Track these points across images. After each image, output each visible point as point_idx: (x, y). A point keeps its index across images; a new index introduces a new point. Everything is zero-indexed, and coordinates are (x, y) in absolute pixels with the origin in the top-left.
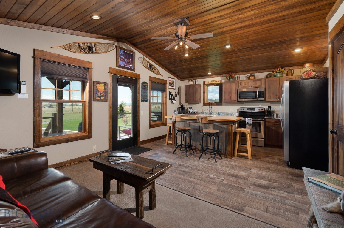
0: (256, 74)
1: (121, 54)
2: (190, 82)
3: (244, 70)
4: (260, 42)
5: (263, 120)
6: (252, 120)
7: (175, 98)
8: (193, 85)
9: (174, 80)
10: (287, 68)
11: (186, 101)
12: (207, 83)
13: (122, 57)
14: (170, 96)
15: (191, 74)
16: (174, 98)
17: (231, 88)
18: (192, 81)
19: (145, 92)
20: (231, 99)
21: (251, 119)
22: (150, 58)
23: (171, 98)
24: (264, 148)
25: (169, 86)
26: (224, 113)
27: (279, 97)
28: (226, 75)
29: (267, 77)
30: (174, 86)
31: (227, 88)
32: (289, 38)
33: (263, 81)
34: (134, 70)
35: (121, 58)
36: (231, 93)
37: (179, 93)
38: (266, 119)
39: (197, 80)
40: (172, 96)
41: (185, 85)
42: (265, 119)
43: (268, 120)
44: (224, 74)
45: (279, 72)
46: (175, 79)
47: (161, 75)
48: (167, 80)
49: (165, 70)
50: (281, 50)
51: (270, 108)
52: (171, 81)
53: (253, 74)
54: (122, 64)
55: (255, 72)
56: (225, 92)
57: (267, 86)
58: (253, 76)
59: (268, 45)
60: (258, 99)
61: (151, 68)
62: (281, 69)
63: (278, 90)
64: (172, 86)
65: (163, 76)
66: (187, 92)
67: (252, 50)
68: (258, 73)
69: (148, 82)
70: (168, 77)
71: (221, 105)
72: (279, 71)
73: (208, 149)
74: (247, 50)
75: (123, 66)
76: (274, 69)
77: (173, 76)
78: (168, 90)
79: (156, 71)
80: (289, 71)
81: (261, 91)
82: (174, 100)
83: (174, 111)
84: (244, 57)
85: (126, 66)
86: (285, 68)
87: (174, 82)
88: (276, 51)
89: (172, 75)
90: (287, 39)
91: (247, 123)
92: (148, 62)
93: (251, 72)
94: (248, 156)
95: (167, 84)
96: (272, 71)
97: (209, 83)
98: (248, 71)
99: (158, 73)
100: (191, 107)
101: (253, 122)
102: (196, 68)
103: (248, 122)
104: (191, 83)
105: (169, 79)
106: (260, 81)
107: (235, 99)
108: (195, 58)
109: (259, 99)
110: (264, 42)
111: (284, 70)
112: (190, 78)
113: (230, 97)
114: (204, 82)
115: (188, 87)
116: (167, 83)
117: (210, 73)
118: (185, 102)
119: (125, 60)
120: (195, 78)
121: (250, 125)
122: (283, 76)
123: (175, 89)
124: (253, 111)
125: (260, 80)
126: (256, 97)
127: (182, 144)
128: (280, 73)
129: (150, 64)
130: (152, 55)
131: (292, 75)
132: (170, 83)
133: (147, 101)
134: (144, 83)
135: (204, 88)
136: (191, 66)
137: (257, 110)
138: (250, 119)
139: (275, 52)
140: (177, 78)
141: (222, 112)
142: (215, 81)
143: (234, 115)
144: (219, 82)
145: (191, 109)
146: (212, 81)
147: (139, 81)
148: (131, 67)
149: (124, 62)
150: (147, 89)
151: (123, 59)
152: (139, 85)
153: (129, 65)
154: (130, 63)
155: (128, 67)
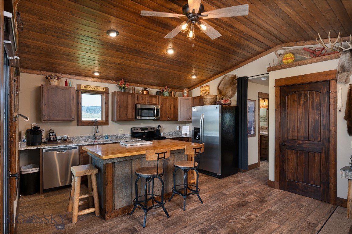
8: (58, 87)
12: (84, 88)
17: (127, 102)
20: (127, 117)
26: (112, 135)
27: (169, 115)
31: (123, 101)
36: (127, 107)
56: (120, 106)
57: (160, 104)
58: (147, 90)
60: (155, 118)
63: (168, 109)
71: (108, 124)
80: (173, 93)
97: (89, 89)
100: (52, 130)
104: (57, 83)
106: (155, 98)
107: (132, 117)
113: (127, 114)
114: (78, 86)
117: (96, 74)
125: (155, 96)
126: (153, 115)
135: (78, 96)
141: (109, 135)
142: (98, 87)
143: (124, 138)
144: (105, 91)
145: (52, 133)
146: (94, 87)
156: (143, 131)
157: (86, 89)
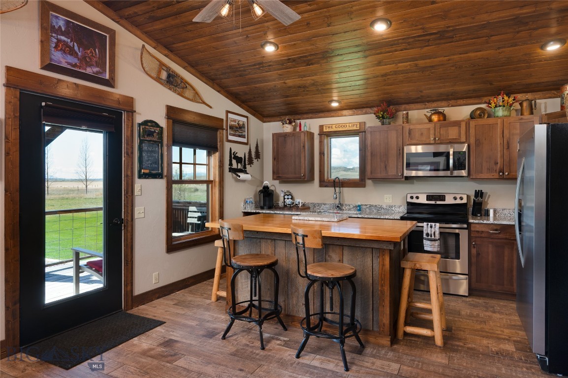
0: (447, 111)
1: (60, 27)
2: (287, 125)
3: (418, 98)
4: (464, 16)
5: (465, 226)
6: (440, 228)
7: (248, 167)
8: (293, 134)
9: (245, 120)
10: (520, 96)
11: (277, 175)
12: (328, 130)
13: (63, 38)
14: (234, 162)
15: (289, 104)
16: (245, 167)
18: (290, 123)
19: (152, 151)
20: (387, 173)
21: (438, 225)
22: (166, 52)
23: (235, 166)
24: (468, 299)
25: (231, 135)
26: (371, 206)
27: (502, 167)
28: (375, 109)
29: (472, 116)
30: (244, 137)
32: (537, 9)
33: (463, 125)
34: (110, 83)
35: (59, 41)
36: (386, 155)
37: (258, 156)
38: (472, 225)
39: (303, 122)
40: (237, 163)
41: (273, 135)
42: (469, 224)
43: (478, 226)
44: (371, 107)
45: (501, 104)
46: (247, 117)
47: (204, 103)
48: (225, 119)
49: (218, 92)
50: (512, 46)
51: (479, 194)
52: (234, 121)
53: (441, 110)
54: (63, 61)
55: (444, 103)
57: (472, 140)
58: (441, 112)
59: (483, 27)
60: (452, 173)
61: (173, 82)
62: (506, 98)
63: (499, 149)
64: (240, 136)
65: (211, 107)
66: (278, 151)
67: (442, 41)
68: (452, 106)
69: (163, 122)
70: (228, 112)
71: (364, 186)
72: (503, 101)
73: (326, 320)
74: (429, 40)
75: (69, 67)
76: (490, 98)
77: (242, 108)
78: (227, 146)
79: (189, 93)
80: (525, 104)
81: (459, 152)
82: (246, 172)
83: (246, 202)
84: (421, 63)
85: (80, 67)
86: (515, 95)
87: (244, 124)
88: (499, 48)
89: (240, 106)
90: (534, 12)
91: (428, 235)
92: (162, 65)
93: (435, 104)
94: (432, 338)
95: (223, 129)
96: (485, 103)
97: (334, 129)
98: (428, 102)
99: (197, 98)
100: (288, 191)
101: (441, 233)
102: (299, 87)
103: (429, 232)
104: (288, 128)
105: (230, 115)
106: (457, 128)
107: (397, 172)
108: (294, 60)
109: (456, 173)
110: (473, 18)
111: (514, 100)
112: (286, 114)
113: (386, 167)
114: (321, 127)
115: (279, 139)
116: (225, 127)
117: (335, 105)
118: (274, 179)
119: (76, 48)
120: (299, 117)
121: (435, 240)
122: (510, 114)
123: (246, 144)
124: (438, 202)
125: (457, 124)
126: (447, 168)
127: (251, 305)
128: (504, 106)
129: (168, 69)
130: (174, 46)
131: (532, 113)
132: (232, 127)
133: (159, 176)
134: (146, 123)
135: (321, 142)
136: (285, 83)
137: (449, 200)
138: (433, 224)
139: (498, 51)
140: (254, 115)
141: (366, 205)
142: (348, 125)
143: (393, 212)
144: (358, 128)
145: (288, 195)
146: (341, 125)
147: (130, 119)
148: (97, 73)
149: (70, 55)
150: (158, 142)
151: (66, 44)
152: (130, 129)
153: (93, 65)
154: (96, 62)
155: (89, 71)
156: (433, 202)
157: (331, 130)
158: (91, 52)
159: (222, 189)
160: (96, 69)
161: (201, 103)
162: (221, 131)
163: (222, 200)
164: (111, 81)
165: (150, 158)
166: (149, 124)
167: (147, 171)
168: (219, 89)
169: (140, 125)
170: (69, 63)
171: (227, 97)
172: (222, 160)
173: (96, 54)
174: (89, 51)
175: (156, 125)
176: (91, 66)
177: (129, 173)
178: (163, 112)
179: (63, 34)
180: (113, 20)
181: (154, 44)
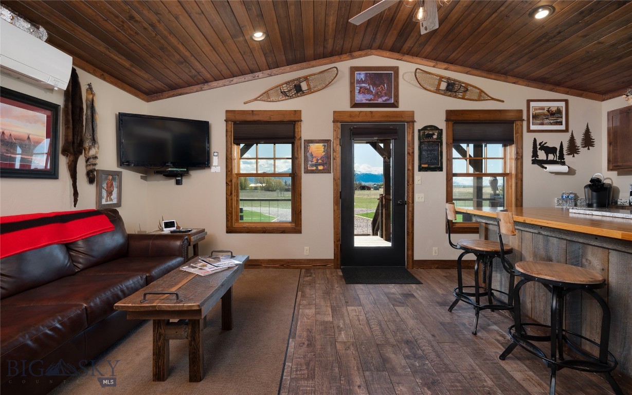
1: (362, 79)
7: (566, 157)
9: (563, 104)
11: (614, 164)
13: (363, 85)
16: (561, 158)
19: (431, 150)
22: (445, 66)
23: (541, 158)
25: (536, 124)
30: (559, 123)
34: (395, 105)
35: (361, 88)
37: (589, 143)
40: (548, 154)
41: (609, 113)
46: (565, 100)
47: (493, 99)
48: (524, 109)
49: (515, 83)
52: (542, 108)
54: (364, 99)
61: (452, 88)
64: (550, 124)
65: (503, 101)
69: (442, 125)
70: (529, 102)
75: (367, 102)
77: (556, 92)
78: (530, 137)
79: (472, 94)
82: (561, 164)
85: (375, 99)
87: (559, 110)
89: (551, 90)
92: (441, 78)
95: (522, 121)
99: (482, 95)
105: (535, 104)
116: (524, 118)
118: (609, 169)
119: (372, 88)
123: (567, 130)
129: (448, 80)
132: (538, 117)
133: (439, 169)
134: (425, 128)
140: (579, 96)
147: (411, 127)
148: (386, 100)
149: (368, 94)
150: (438, 142)
151: (366, 89)
152: (411, 135)
153: (382, 96)
154: (385, 93)
155: (380, 101)
158: (382, 88)
159: (519, 182)
160: (384, 98)
161: (489, 100)
162: (519, 123)
163: (519, 193)
164: (396, 103)
165: (430, 156)
166: (429, 129)
167: (426, 166)
168: (515, 80)
169: (419, 131)
170: (367, 100)
171: (528, 86)
172: (520, 152)
173: (385, 88)
174: (380, 88)
175: (436, 128)
176: (381, 97)
177: (410, 168)
178: (444, 117)
179: (363, 82)
180: (397, 59)
181: (432, 64)
